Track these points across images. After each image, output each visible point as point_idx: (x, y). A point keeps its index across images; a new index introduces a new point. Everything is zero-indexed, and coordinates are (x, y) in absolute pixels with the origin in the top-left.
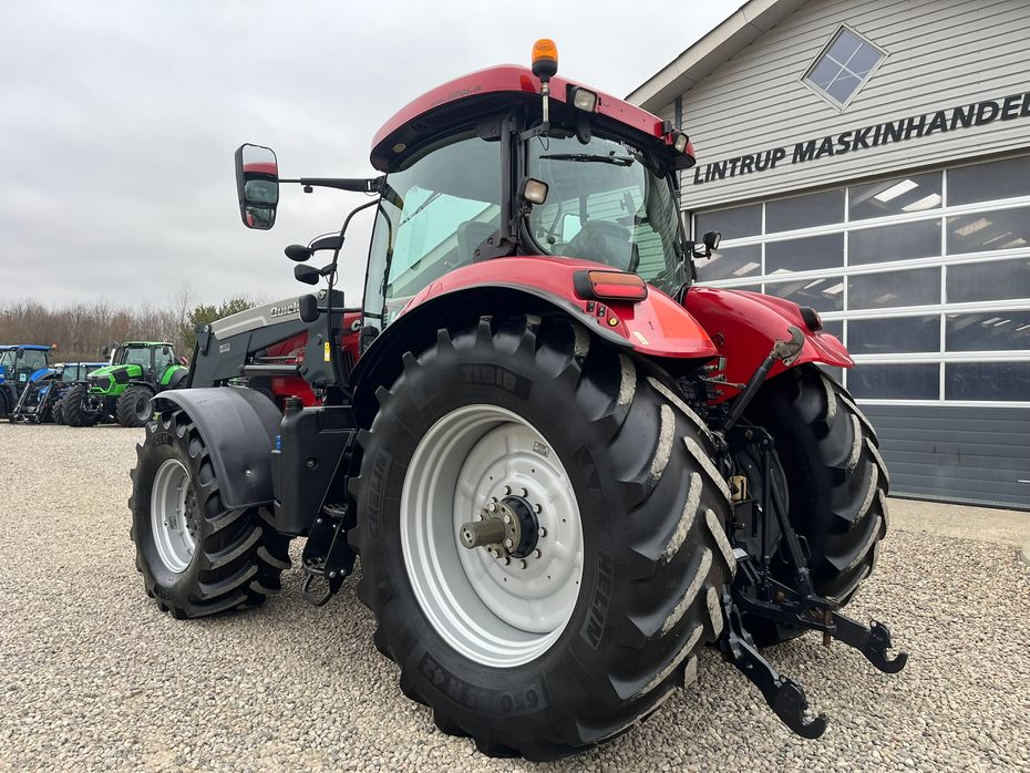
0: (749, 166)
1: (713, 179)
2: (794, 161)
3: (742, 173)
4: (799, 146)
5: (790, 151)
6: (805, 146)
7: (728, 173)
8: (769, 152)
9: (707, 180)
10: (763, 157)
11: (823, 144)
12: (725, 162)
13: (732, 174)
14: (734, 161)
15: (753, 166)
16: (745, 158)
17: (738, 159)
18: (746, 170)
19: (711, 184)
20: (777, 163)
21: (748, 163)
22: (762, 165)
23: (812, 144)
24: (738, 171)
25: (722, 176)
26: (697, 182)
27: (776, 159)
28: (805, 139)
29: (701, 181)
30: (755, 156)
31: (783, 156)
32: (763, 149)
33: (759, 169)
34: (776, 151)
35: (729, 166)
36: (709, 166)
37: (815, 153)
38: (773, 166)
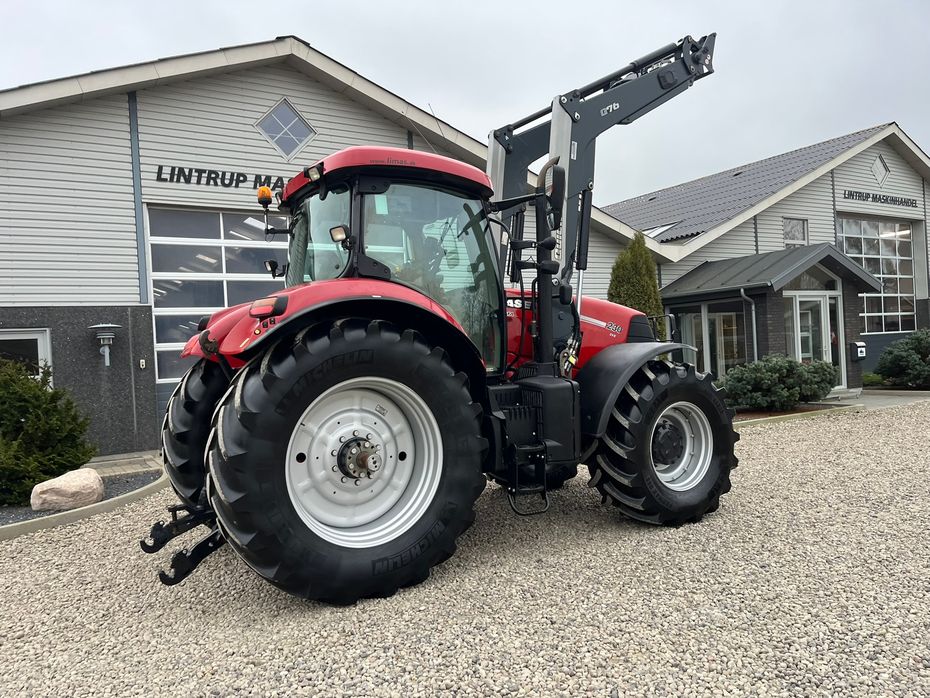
0: (215, 179)
1: (178, 181)
2: (255, 187)
3: (208, 183)
4: (258, 177)
5: (251, 178)
6: (263, 178)
7: (194, 180)
8: (232, 174)
9: (172, 180)
10: (228, 176)
11: (277, 181)
12: (191, 170)
13: (199, 182)
14: (200, 172)
15: (219, 181)
16: (211, 172)
17: (204, 171)
18: (212, 182)
19: (173, 185)
20: (241, 185)
21: (213, 177)
22: (227, 182)
23: (268, 178)
24: (204, 180)
25: (188, 181)
26: (159, 179)
27: (238, 181)
28: (264, 173)
29: (165, 180)
30: (220, 174)
31: (245, 180)
32: (229, 169)
33: (224, 185)
34: (239, 175)
35: (195, 174)
36: (173, 169)
37: (272, 185)
38: (237, 186)
